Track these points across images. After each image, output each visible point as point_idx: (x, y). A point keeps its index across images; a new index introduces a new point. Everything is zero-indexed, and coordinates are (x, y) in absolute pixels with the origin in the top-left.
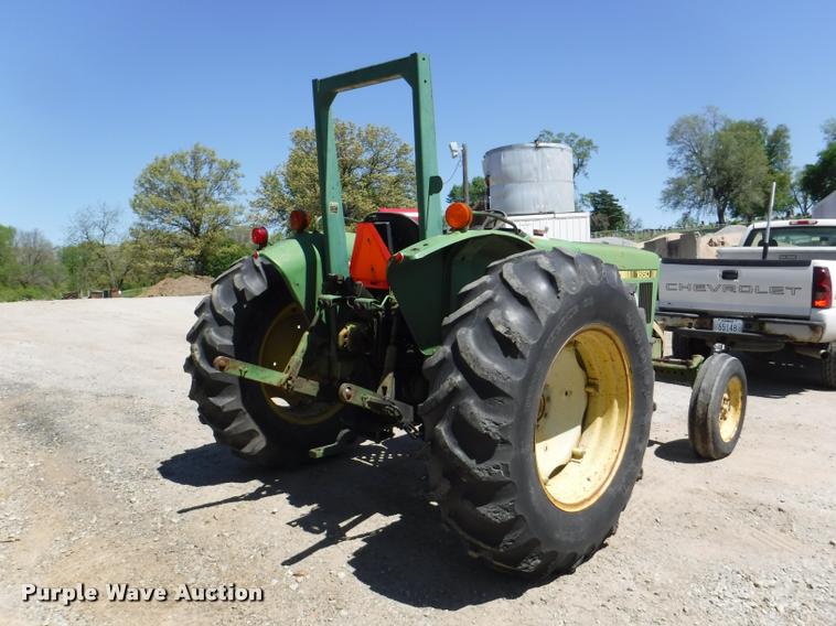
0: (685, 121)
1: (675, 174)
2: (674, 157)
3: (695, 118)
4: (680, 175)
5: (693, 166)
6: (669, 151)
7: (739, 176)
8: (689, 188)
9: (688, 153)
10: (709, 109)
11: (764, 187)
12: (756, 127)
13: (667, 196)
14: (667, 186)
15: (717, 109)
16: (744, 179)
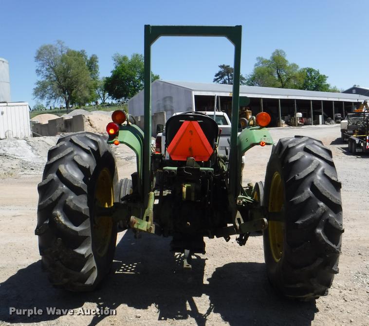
0: (45, 48)
1: (41, 78)
2: (39, 69)
3: (51, 46)
4: (44, 79)
5: (50, 74)
6: (37, 65)
7: (77, 82)
8: (49, 87)
9: (48, 67)
10: (59, 42)
11: (89, 88)
12: (81, 54)
13: (36, 92)
14: (37, 86)
15: (63, 42)
16: (79, 83)
